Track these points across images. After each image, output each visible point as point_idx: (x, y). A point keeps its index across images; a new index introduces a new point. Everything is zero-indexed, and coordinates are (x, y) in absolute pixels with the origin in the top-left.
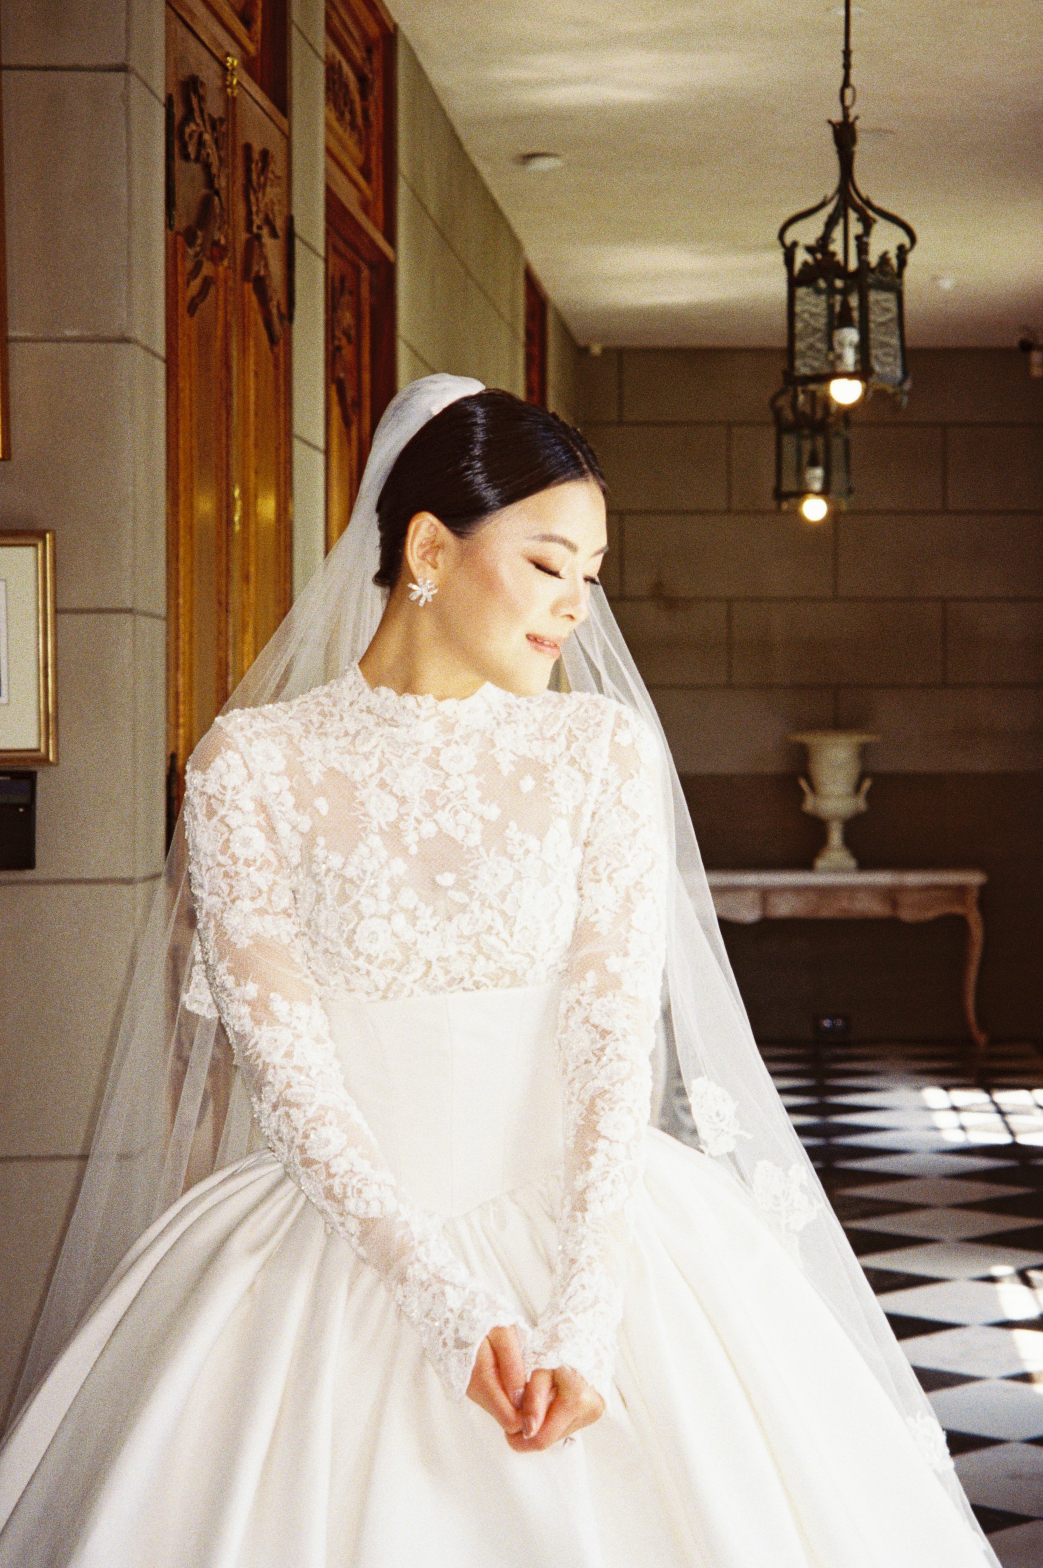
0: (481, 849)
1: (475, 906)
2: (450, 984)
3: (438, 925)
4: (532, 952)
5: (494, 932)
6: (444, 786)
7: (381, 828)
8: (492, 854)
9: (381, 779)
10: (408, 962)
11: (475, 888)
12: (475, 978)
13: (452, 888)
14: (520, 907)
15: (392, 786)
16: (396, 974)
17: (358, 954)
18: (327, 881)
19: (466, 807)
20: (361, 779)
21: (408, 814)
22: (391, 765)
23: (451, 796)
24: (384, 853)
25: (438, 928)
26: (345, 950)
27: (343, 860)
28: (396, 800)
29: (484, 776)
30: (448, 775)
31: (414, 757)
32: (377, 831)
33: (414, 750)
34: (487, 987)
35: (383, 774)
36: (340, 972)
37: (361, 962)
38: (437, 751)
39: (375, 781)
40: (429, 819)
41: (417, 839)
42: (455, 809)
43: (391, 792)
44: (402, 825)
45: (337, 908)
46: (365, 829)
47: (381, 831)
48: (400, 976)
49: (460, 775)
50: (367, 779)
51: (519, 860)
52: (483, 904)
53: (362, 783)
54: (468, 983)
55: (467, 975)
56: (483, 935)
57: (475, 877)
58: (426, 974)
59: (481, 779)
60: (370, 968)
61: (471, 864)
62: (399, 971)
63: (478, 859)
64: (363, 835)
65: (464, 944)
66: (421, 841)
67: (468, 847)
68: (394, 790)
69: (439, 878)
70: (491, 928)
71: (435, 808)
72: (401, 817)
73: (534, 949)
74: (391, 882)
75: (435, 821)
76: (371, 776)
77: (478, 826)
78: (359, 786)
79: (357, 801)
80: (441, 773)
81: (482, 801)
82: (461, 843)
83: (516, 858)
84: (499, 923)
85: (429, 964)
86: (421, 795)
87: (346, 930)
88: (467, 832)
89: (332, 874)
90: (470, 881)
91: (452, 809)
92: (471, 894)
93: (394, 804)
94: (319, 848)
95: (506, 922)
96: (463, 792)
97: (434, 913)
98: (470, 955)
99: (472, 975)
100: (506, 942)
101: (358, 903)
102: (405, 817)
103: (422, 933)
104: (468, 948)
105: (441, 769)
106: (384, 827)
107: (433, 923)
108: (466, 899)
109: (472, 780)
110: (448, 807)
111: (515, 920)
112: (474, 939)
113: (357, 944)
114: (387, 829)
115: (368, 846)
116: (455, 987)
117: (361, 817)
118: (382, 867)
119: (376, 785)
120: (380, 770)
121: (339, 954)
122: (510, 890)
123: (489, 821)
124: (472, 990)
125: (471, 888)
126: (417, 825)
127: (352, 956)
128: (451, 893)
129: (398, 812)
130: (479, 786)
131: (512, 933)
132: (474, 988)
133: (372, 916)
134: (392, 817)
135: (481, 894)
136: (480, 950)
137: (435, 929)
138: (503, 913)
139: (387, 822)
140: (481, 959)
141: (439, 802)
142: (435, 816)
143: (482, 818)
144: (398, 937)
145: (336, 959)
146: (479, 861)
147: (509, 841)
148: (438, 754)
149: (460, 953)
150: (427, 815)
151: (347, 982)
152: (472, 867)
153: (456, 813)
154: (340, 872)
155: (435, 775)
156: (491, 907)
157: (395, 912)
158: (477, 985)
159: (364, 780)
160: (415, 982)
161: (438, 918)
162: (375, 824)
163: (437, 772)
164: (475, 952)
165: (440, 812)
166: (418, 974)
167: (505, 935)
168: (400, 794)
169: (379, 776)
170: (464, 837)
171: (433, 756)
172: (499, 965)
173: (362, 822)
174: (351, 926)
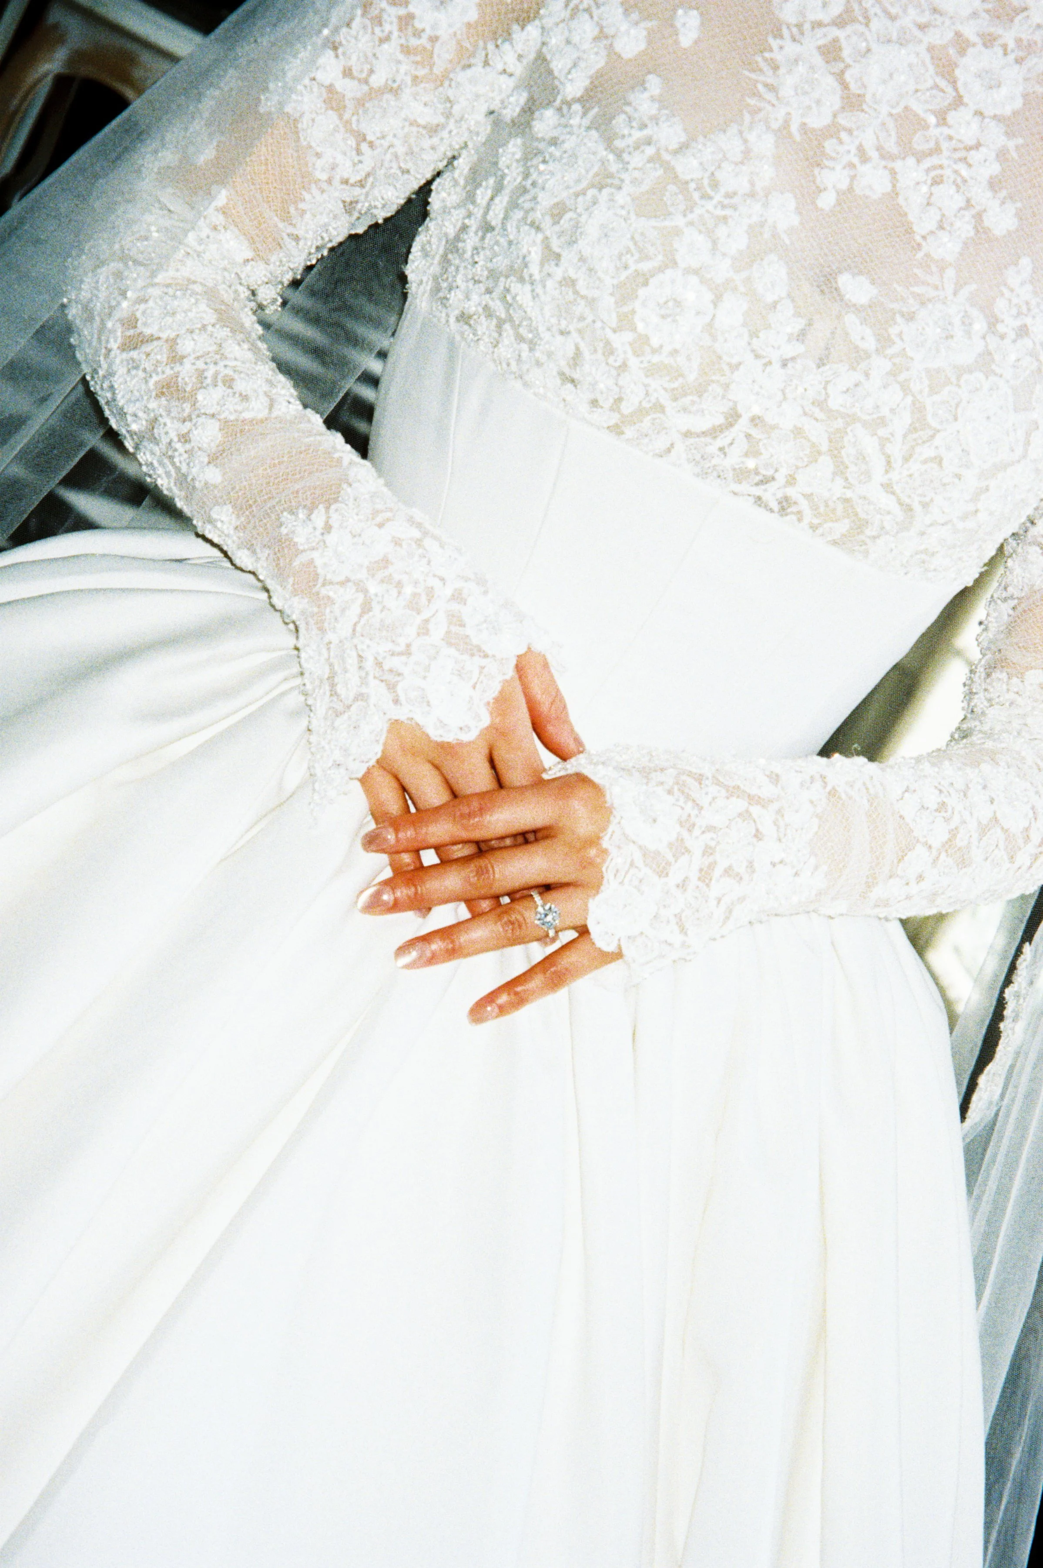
0: (950, 273)
1: (880, 365)
2: (741, 474)
3: (793, 359)
4: (917, 507)
5: (881, 432)
6: (942, 121)
7: (786, 124)
8: (965, 292)
9: (836, 40)
10: (700, 391)
11: (900, 335)
12: (791, 492)
13: (857, 309)
14: (956, 419)
15: (848, 66)
16: (665, 400)
17: (626, 322)
18: (636, 160)
19: (960, 184)
20: (793, 20)
21: (850, 132)
22: (867, 25)
23: (945, 145)
24: (767, 172)
25: (790, 365)
26: (608, 301)
27: (683, 138)
28: (839, 92)
29: (1020, 141)
30: (959, 101)
31: (918, 33)
32: (775, 125)
33: (923, 20)
34: (800, 520)
35: (840, 34)
36: (575, 335)
37: (621, 341)
38: (962, 44)
39: (822, 37)
40: (883, 163)
41: (844, 185)
42: (939, 172)
43: (840, 76)
44: (830, 145)
45: (633, 217)
46: (757, 111)
47: (783, 132)
48: (669, 406)
49: (979, 113)
50: (807, 27)
51: (1002, 337)
52: (893, 374)
53: (795, 30)
54: (771, 493)
55: (781, 478)
56: (858, 425)
57: (910, 317)
58: (714, 432)
59: (1011, 144)
60: (633, 362)
61: (916, 289)
62: (675, 399)
63: (936, 288)
64: (747, 117)
65: (816, 420)
66: (846, 196)
67: (927, 255)
68: (848, 76)
69: (845, 281)
70: (882, 422)
71: (907, 149)
72: (833, 131)
73: (925, 505)
74: (754, 230)
75: (893, 173)
76: (818, 24)
77: (965, 227)
78: (785, 32)
79: (767, 55)
80: (949, 90)
81: (994, 184)
82: (918, 238)
83: (1001, 328)
84: (900, 424)
85: (733, 417)
86: (894, 111)
87: (633, 267)
88: (941, 227)
89: (650, 151)
90: (899, 318)
91: (934, 168)
92: (884, 341)
93: (834, 101)
94: (646, 95)
95: (913, 429)
96: (968, 149)
97: (801, 336)
98: (813, 445)
99: (791, 480)
100: (889, 462)
101: (677, 232)
102: (844, 135)
103: (757, 356)
104: (818, 433)
105: (954, 83)
106: (794, 128)
107: (789, 351)
108: (870, 344)
109: (996, 137)
110: (928, 163)
111: (933, 437)
112: (839, 423)
113: (637, 305)
114: (798, 138)
115: (745, 141)
116: (744, 487)
117: (760, 87)
118: (752, 195)
119: (819, 48)
120: (840, 22)
121: (591, 302)
122: (958, 378)
123: (987, 231)
124: (772, 511)
125: (893, 331)
126: (856, 160)
127: (614, 322)
128: (851, 320)
129: (835, 116)
130: (1002, 155)
131: (911, 456)
132: (775, 506)
133: (688, 271)
134: (819, 120)
135: (903, 353)
136: (835, 452)
137: (784, 365)
138: (918, 409)
139: (805, 124)
140: (826, 464)
141: (919, 143)
142: (898, 165)
143: (979, 217)
144: (714, 338)
145: (581, 308)
146: (932, 293)
147: (1005, 291)
148: (962, 52)
149: (798, 432)
150: (885, 155)
151: (577, 358)
152: (916, 296)
153: (937, 181)
154: (667, 157)
155: (936, 86)
156: (905, 388)
157: (735, 289)
158: (785, 506)
159: (799, 26)
160: (688, 434)
161: (800, 348)
162: (781, 113)
163: (943, 84)
164: (824, 447)
165: (911, 161)
166: (704, 424)
167: (896, 450)
168: (854, 88)
169: (835, 32)
170: (932, 232)
171: (952, 51)
172: (849, 494)
173: (756, 94)
174: (645, 266)
